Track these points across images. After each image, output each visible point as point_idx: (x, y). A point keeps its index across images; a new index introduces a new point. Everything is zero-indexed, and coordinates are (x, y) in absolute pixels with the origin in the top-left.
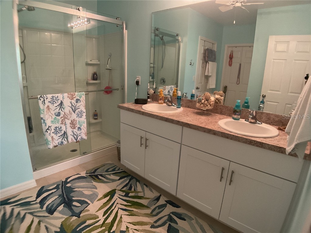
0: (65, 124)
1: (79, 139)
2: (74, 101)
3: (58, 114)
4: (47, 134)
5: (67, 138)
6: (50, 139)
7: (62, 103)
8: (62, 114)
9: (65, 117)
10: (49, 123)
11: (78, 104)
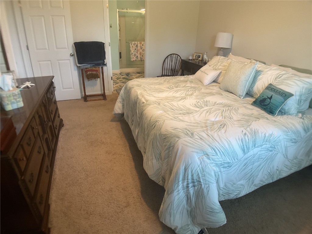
0: (138, 53)
1: (142, 60)
2: (141, 45)
3: (136, 49)
4: (131, 56)
5: (138, 58)
6: (132, 57)
7: (137, 45)
8: (137, 49)
9: (138, 51)
10: (132, 52)
11: (143, 46)
